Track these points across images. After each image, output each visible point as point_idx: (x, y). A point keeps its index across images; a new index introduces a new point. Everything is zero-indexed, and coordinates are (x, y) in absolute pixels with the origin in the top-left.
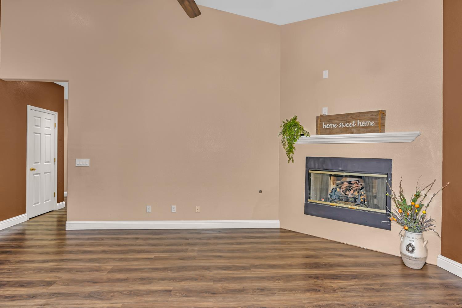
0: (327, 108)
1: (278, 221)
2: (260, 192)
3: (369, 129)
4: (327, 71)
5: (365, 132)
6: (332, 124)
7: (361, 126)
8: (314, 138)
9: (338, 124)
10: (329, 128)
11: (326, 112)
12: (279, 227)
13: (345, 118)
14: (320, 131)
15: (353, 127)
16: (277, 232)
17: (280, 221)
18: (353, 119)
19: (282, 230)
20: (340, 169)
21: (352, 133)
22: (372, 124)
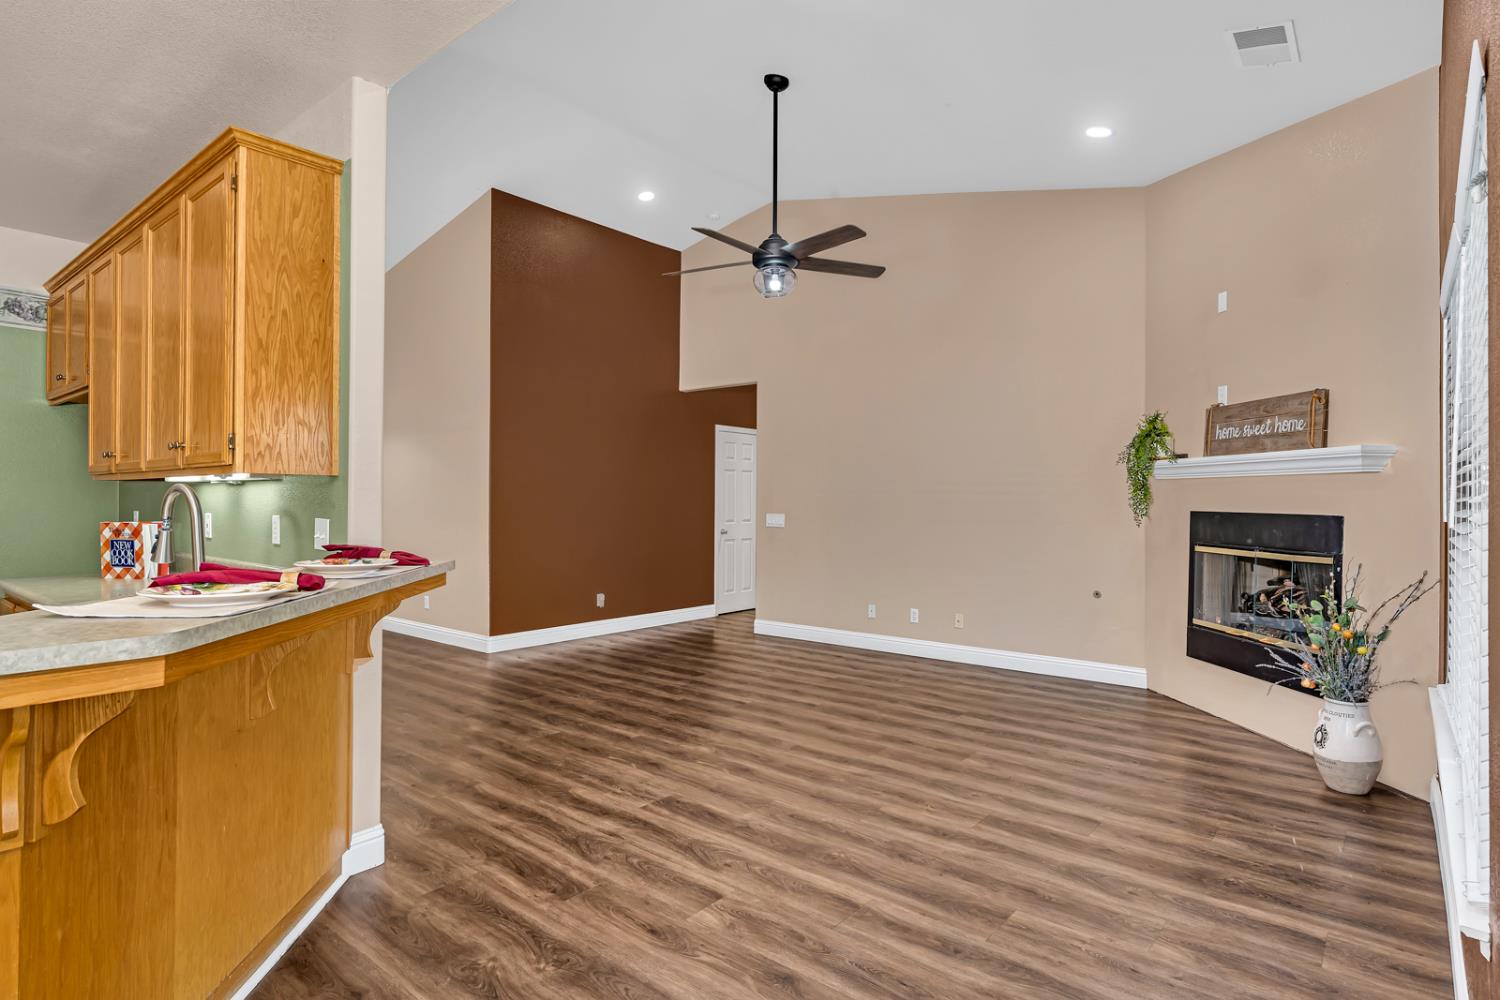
0: (1226, 387)
1: (1144, 671)
2: (1097, 594)
3: (1294, 440)
4: (1225, 294)
5: (1287, 446)
6: (1231, 429)
7: (1280, 431)
8: (1201, 465)
9: (1242, 429)
10: (1226, 439)
11: (1223, 398)
12: (1146, 687)
13: (1255, 412)
14: (1212, 447)
15: (1266, 436)
16: (1142, 696)
17: (1148, 670)
18: (1269, 414)
19: (1151, 693)
20: (1249, 541)
21: (1264, 450)
22: (1299, 425)
